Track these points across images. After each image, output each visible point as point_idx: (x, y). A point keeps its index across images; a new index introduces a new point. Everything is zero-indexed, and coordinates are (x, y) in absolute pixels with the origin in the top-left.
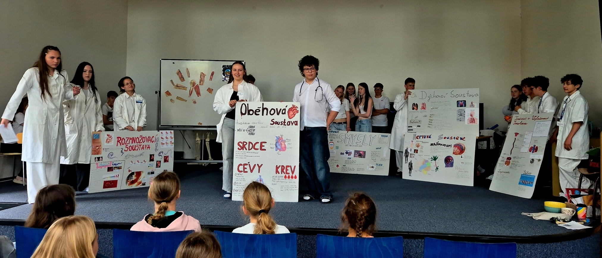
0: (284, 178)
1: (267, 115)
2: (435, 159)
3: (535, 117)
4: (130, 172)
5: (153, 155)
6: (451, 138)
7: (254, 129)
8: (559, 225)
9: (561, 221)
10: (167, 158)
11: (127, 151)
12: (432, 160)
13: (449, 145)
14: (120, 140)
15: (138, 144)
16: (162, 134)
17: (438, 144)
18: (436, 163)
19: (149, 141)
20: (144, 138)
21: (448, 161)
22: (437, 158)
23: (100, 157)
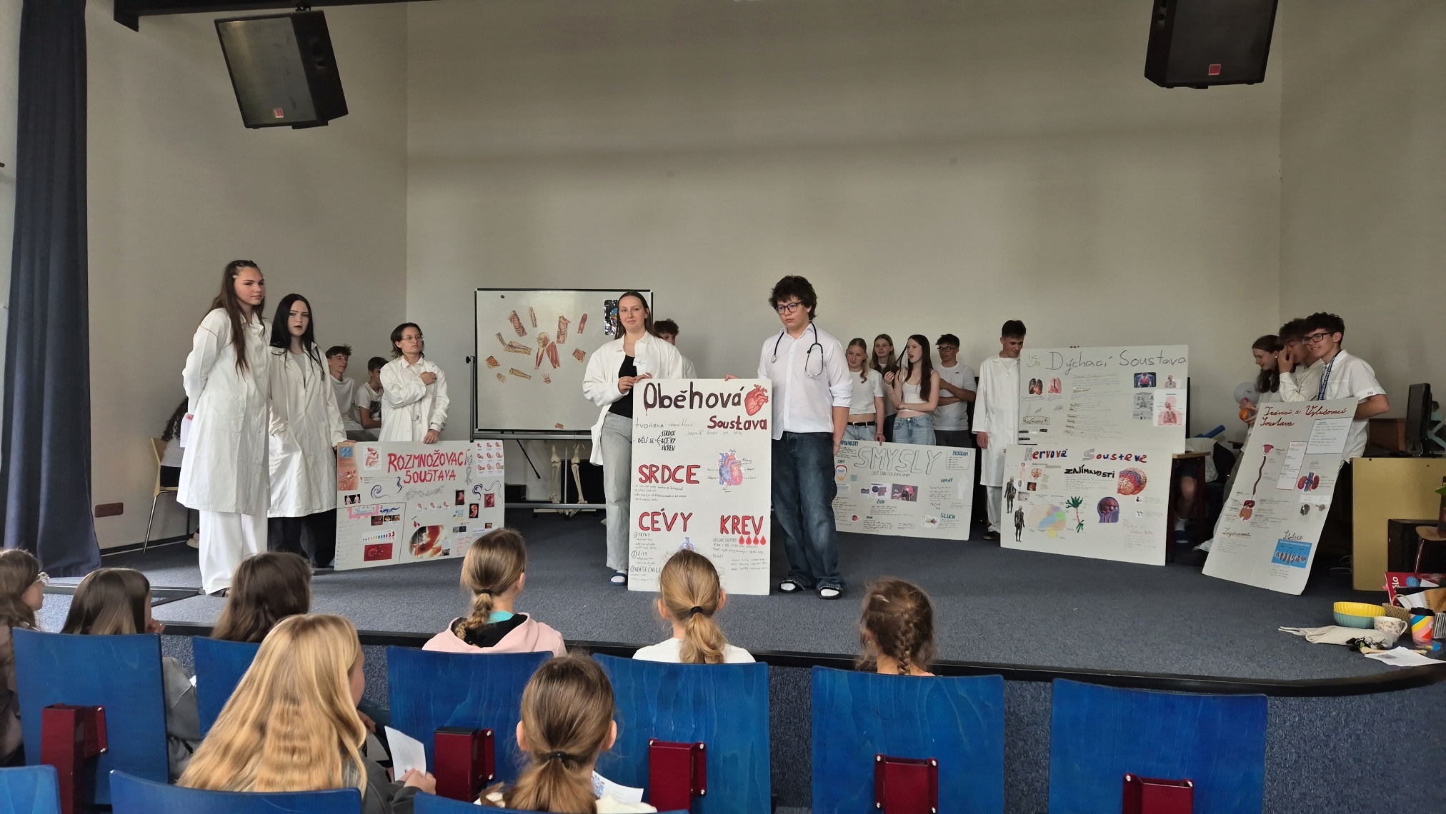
0: (738, 543)
1: (700, 407)
2: (1076, 503)
3: (1313, 407)
4: (418, 528)
5: (463, 491)
6: (1113, 456)
7: (673, 437)
8: (1367, 656)
9: (1373, 646)
10: (490, 498)
11: (409, 482)
12: (1069, 507)
13: (1109, 474)
14: (394, 461)
15: (432, 468)
16: (479, 448)
17: (1083, 470)
18: (1077, 513)
19: (454, 463)
20: (443, 457)
21: (1107, 509)
22: (1081, 501)
23: (355, 496)
